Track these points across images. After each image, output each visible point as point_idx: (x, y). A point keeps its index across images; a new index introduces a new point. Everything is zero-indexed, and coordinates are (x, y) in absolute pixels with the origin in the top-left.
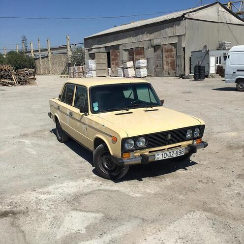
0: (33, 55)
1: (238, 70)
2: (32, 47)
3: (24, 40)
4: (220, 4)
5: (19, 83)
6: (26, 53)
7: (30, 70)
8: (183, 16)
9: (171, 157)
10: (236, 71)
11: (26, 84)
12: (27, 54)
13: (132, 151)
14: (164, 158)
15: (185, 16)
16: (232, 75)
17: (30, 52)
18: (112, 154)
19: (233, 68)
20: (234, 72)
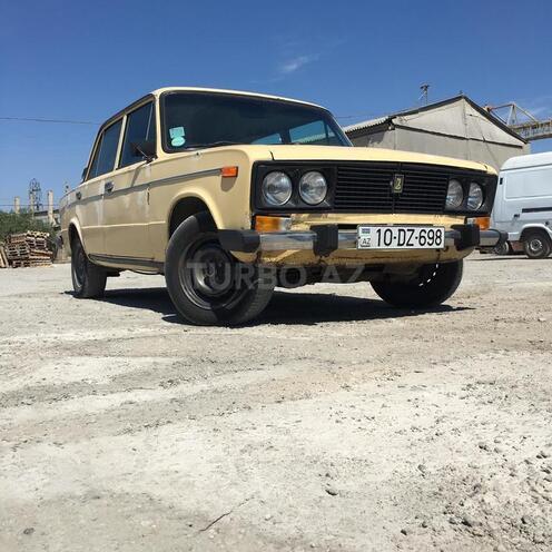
0: (52, 220)
1: (525, 211)
2: (50, 202)
3: (35, 189)
4: (467, 100)
5: (10, 263)
6: (36, 214)
7: (38, 234)
8: (389, 122)
9: (405, 247)
10: (520, 212)
11: (27, 265)
12: (38, 218)
13: (284, 211)
14: (383, 246)
15: (393, 121)
16: (513, 223)
17: (46, 213)
18: (220, 226)
19: (511, 206)
20: (516, 216)
